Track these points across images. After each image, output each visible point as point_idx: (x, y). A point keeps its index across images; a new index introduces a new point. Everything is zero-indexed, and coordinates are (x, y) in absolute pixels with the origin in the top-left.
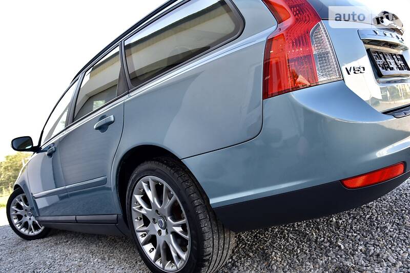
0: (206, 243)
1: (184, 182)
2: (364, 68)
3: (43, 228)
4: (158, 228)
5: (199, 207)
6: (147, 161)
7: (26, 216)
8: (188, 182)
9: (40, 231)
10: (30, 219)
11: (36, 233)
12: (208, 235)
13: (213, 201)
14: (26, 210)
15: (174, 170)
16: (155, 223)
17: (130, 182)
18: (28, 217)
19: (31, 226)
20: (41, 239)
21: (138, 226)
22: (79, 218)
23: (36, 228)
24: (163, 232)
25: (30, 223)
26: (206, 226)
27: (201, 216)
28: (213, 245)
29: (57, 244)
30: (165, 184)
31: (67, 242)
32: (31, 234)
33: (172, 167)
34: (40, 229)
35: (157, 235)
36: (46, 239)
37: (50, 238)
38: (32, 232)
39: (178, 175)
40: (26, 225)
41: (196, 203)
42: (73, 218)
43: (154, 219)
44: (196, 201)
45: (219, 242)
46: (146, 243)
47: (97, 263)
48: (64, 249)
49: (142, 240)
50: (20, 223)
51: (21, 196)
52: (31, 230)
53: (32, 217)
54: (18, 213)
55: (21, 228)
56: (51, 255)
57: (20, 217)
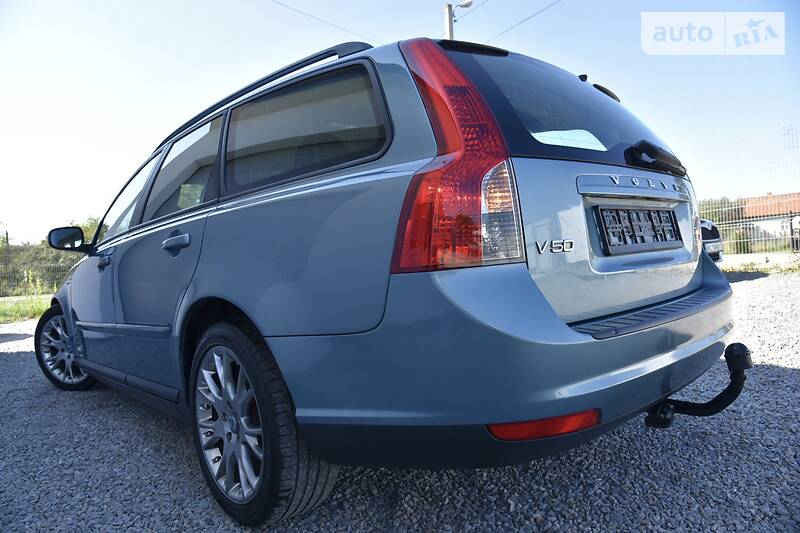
0: (284, 473)
2: (571, 243)
3: (86, 375)
4: (228, 429)
5: (281, 415)
7: (63, 350)
8: (273, 373)
9: (82, 378)
10: (69, 356)
11: (75, 380)
12: (289, 461)
13: (300, 413)
14: (64, 341)
16: (226, 420)
17: (198, 349)
18: (66, 354)
19: (68, 370)
20: (82, 393)
21: (204, 417)
22: (130, 378)
23: (77, 371)
24: (234, 436)
25: (68, 363)
26: (287, 447)
27: (283, 431)
28: (297, 477)
29: (100, 406)
30: (242, 367)
31: (118, 405)
32: (67, 379)
34: (82, 375)
35: (225, 439)
36: (89, 394)
37: (96, 393)
38: (70, 378)
40: (61, 365)
41: (279, 408)
42: (122, 375)
43: (224, 414)
44: (278, 406)
45: (308, 473)
46: (210, 446)
47: (146, 456)
48: (107, 418)
49: (205, 440)
50: (54, 361)
51: (59, 318)
52: (68, 374)
53: (72, 355)
54: (52, 344)
55: (54, 369)
56: (85, 425)
57: (54, 351)
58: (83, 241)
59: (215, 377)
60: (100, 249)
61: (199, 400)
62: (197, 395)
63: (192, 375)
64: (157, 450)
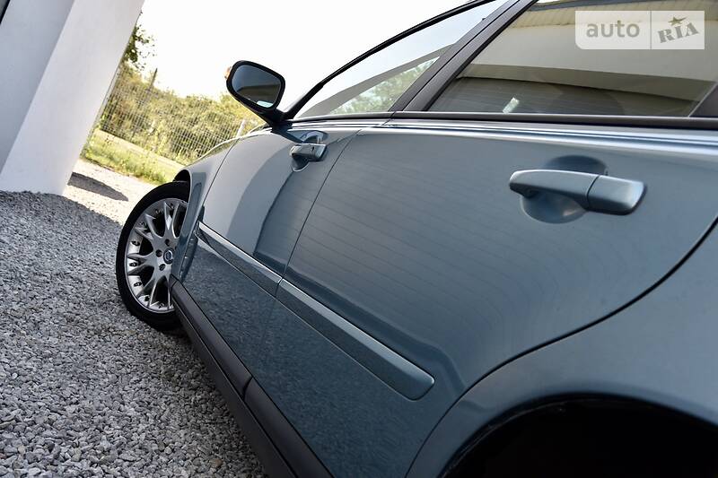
7: (158, 253)
9: (164, 309)
10: (162, 267)
11: (154, 307)
14: (167, 241)
18: (161, 261)
19: (153, 281)
23: (161, 297)
25: (157, 276)
32: (142, 299)
34: (166, 305)
38: (147, 299)
40: (145, 274)
50: (139, 261)
51: (178, 202)
52: (147, 292)
53: (168, 267)
54: (149, 236)
55: (133, 273)
56: (131, 412)
57: (146, 247)
58: (277, 103)
60: (296, 127)
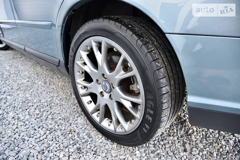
1: (154, 60)
5: (165, 96)
6: (104, 18)
13: (192, 99)
15: (142, 41)
16: (99, 84)
21: (79, 79)
22: (27, 49)
24: (106, 95)
27: (165, 106)
29: (14, 58)
30: (124, 54)
31: (21, 58)
33: (140, 36)
39: (148, 49)
42: (23, 47)
43: (97, 80)
44: (164, 89)
46: (85, 95)
47: (40, 87)
48: (18, 64)
49: (81, 91)
59: (92, 56)
61: (76, 69)
62: (75, 65)
63: (71, 53)
64: (45, 83)
